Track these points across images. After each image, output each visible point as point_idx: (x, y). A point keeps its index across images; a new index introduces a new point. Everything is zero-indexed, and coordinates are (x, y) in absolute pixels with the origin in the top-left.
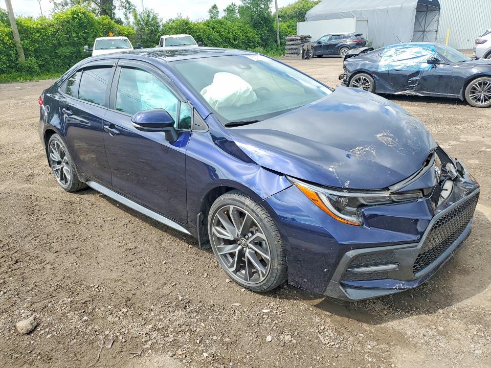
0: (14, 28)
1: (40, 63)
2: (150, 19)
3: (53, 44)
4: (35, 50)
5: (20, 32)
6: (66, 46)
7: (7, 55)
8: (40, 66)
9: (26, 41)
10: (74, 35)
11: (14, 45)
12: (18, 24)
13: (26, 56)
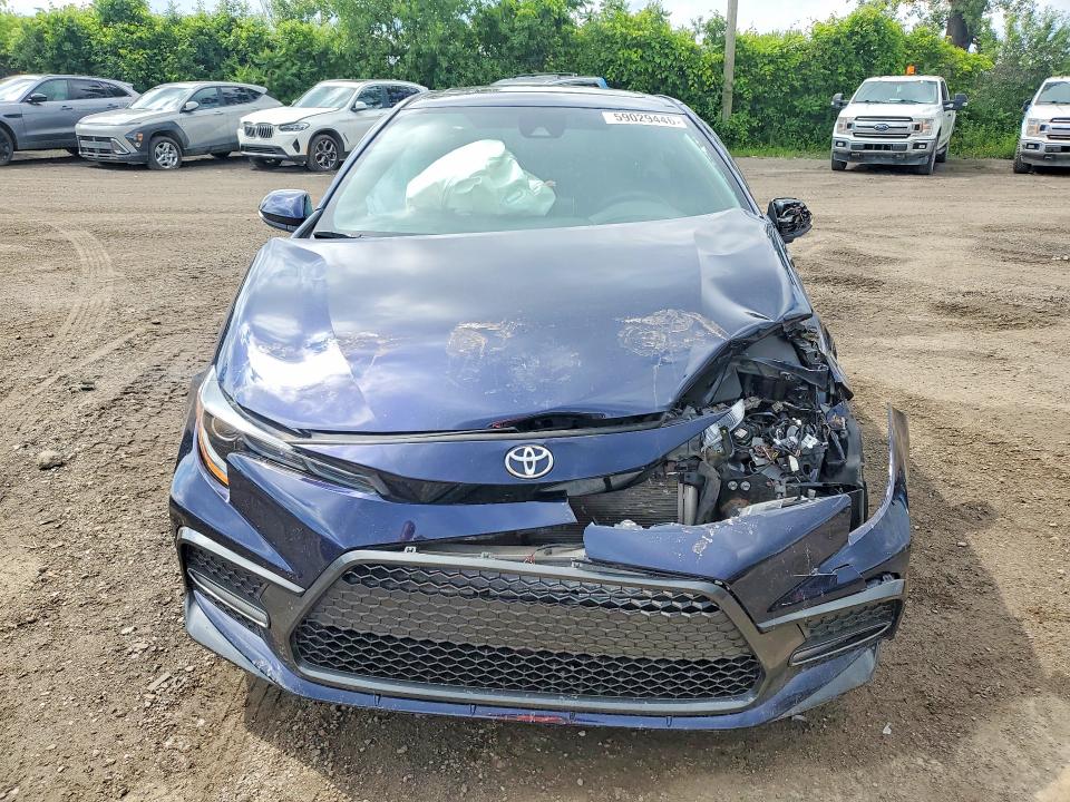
0: (729, 55)
1: (755, 124)
2: (1051, 36)
3: (792, 86)
4: (754, 97)
5: (737, 62)
6: (817, 92)
7: (701, 105)
8: (752, 131)
9: (742, 80)
10: (842, 69)
11: (718, 87)
12: (739, 44)
13: (734, 109)
